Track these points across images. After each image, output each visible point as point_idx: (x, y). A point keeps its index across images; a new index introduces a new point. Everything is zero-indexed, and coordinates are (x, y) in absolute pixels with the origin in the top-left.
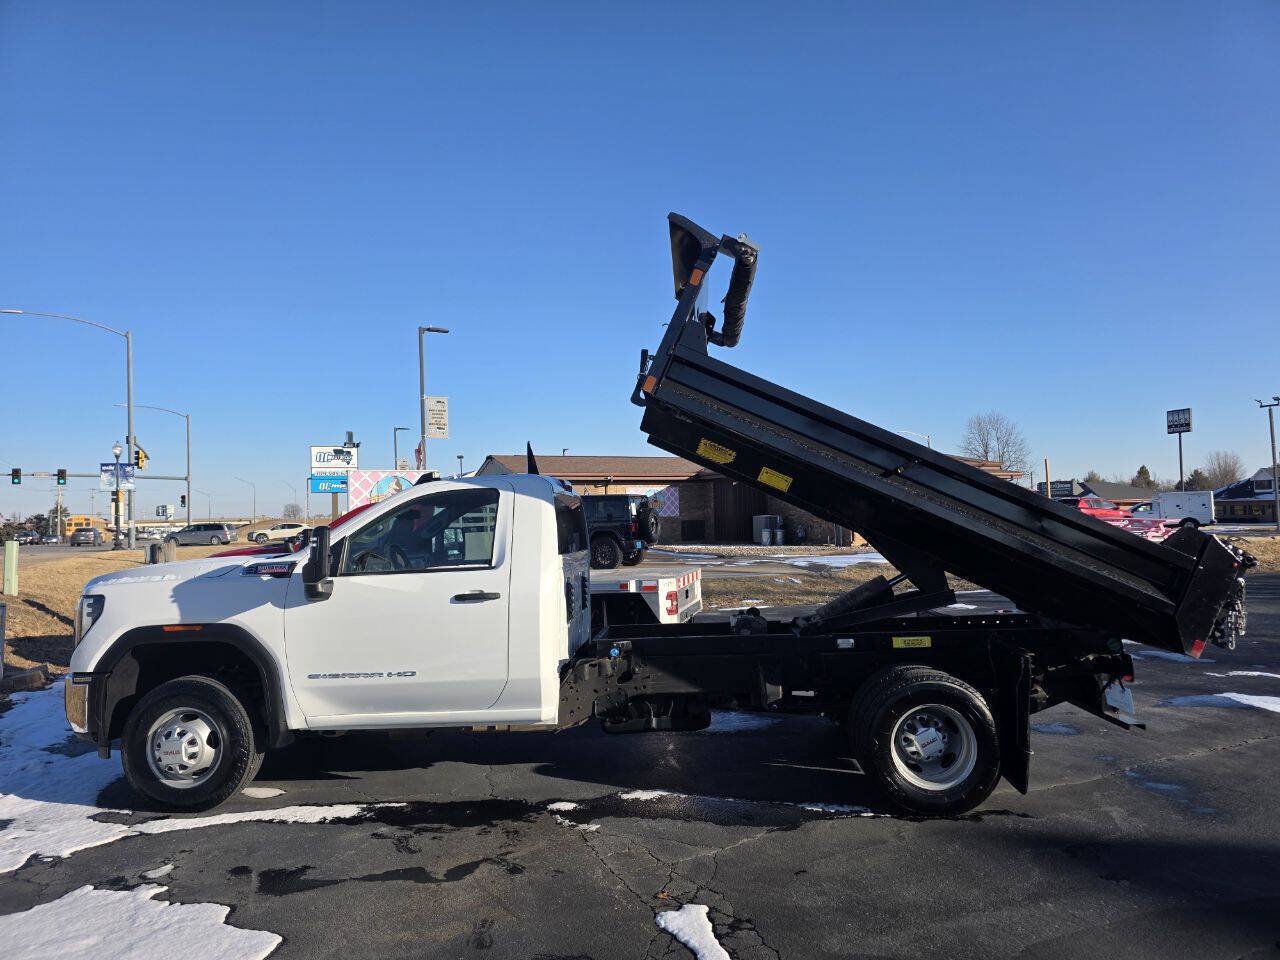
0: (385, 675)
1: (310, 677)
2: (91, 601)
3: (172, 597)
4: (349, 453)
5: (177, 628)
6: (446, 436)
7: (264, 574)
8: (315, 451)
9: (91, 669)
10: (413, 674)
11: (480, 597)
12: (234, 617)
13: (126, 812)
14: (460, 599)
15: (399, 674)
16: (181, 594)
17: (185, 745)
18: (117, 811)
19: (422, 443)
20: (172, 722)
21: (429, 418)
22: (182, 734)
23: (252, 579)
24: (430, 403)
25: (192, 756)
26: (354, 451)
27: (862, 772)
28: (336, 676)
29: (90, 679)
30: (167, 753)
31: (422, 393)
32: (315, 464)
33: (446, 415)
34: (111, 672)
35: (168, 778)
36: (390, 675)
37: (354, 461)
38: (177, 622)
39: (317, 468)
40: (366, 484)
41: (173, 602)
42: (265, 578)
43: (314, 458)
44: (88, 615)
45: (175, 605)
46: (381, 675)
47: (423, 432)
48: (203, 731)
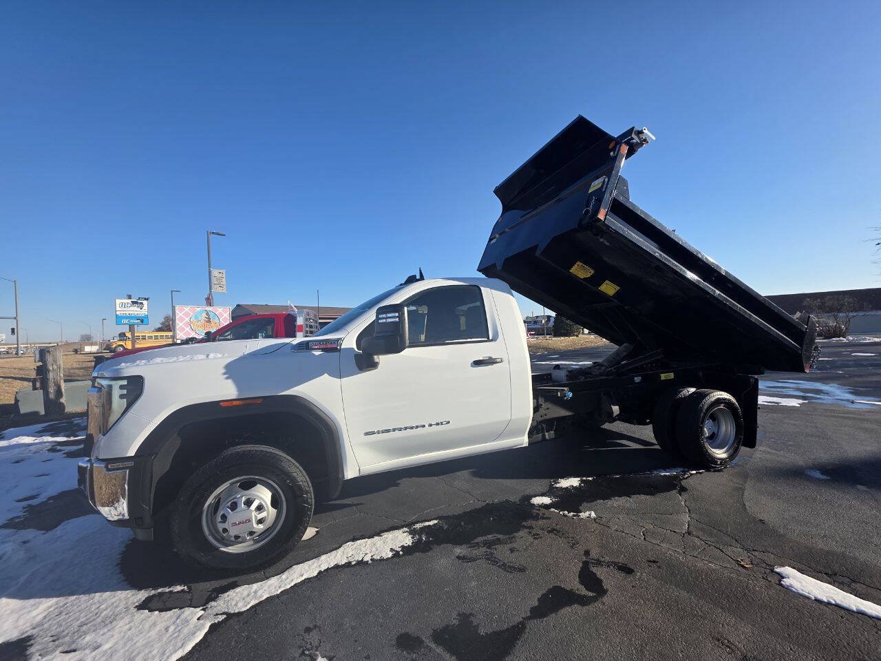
0: (427, 426)
1: (367, 434)
2: (125, 382)
3: (224, 374)
4: (142, 303)
5: (234, 403)
6: (225, 291)
7: (315, 349)
8: (118, 301)
9: (132, 452)
10: (448, 422)
11: (490, 362)
12: (294, 389)
13: (179, 588)
14: (478, 363)
15: (438, 424)
16: (232, 370)
17: (254, 514)
18: (167, 590)
19: (210, 294)
20: (229, 492)
21: (214, 281)
22: (249, 503)
23: (303, 355)
24: (215, 273)
25: (260, 521)
26: (145, 302)
27: (658, 447)
28: (388, 431)
29: (131, 464)
30: (235, 524)
31: (209, 267)
32: (118, 309)
33: (224, 280)
34: (157, 453)
35: (227, 545)
36: (430, 425)
37: (145, 307)
38: (234, 397)
39: (120, 311)
40: (187, 314)
41: (227, 378)
42: (317, 353)
43: (118, 306)
44: (122, 397)
45: (230, 381)
46: (424, 426)
47: (210, 288)
48: (263, 495)
